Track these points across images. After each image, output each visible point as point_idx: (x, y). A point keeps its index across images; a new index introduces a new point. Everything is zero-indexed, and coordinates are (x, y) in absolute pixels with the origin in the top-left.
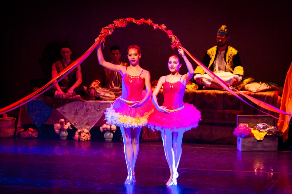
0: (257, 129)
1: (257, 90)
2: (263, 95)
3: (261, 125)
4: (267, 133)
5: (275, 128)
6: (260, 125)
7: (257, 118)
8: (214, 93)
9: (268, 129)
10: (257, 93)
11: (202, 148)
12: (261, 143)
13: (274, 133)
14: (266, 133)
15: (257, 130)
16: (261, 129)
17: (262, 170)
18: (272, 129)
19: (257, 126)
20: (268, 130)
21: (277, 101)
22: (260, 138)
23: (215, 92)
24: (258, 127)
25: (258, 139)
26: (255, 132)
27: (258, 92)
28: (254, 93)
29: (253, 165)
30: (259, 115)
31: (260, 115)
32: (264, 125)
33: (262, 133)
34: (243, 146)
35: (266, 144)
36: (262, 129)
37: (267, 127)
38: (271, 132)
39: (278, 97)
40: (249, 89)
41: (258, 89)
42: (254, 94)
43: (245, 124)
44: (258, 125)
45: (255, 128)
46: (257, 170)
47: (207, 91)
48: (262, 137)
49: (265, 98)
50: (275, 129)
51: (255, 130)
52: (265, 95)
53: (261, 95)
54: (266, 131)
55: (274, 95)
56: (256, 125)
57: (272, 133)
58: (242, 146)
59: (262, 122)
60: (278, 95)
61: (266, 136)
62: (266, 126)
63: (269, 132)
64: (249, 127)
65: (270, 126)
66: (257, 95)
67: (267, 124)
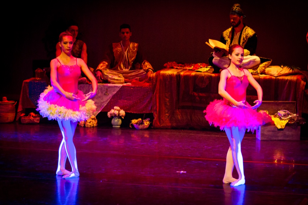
0: (277, 116)
1: (279, 74)
2: (285, 79)
3: (283, 112)
4: (289, 121)
5: (298, 115)
6: (282, 112)
7: (278, 104)
9: (290, 116)
10: (278, 77)
11: (218, 136)
12: (282, 131)
13: (297, 121)
14: (287, 121)
15: (278, 117)
17: (283, 161)
18: (295, 117)
20: (290, 118)
21: (300, 86)
22: (281, 126)
24: (279, 114)
25: (279, 127)
26: (275, 120)
27: (280, 76)
28: (275, 77)
29: (274, 156)
30: (280, 101)
31: (281, 101)
33: (283, 121)
34: (263, 135)
35: (287, 133)
36: (283, 116)
37: (288, 114)
38: (294, 120)
39: (301, 82)
40: (270, 73)
41: (279, 73)
42: (276, 79)
43: (265, 111)
44: (279, 112)
45: (276, 115)
46: (277, 161)
48: (283, 126)
49: (287, 83)
50: (297, 116)
51: (276, 117)
52: (287, 79)
53: (283, 79)
54: (287, 119)
55: (297, 79)
56: (277, 112)
57: (295, 121)
58: (261, 134)
59: (283, 109)
60: (301, 80)
61: (287, 125)
62: (288, 113)
63: (291, 120)
64: (269, 114)
65: (292, 113)
66: (278, 80)
67: (289, 111)
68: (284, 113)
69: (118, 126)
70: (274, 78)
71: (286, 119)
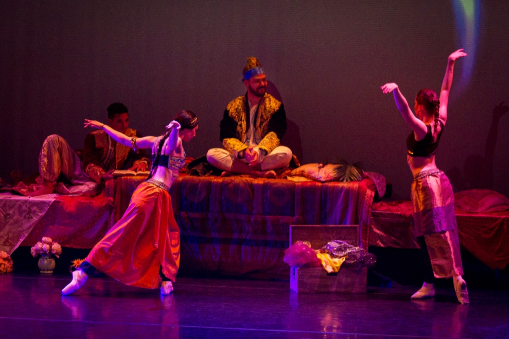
0: (327, 251)
1: (328, 177)
2: (339, 187)
3: (336, 243)
4: (346, 259)
5: (361, 249)
6: (334, 244)
7: (328, 230)
8: (245, 183)
9: (348, 251)
10: (327, 184)
11: (224, 286)
12: (334, 277)
13: (360, 258)
14: (342, 260)
15: (327, 253)
16: (334, 251)
17: (338, 329)
18: (357, 252)
19: (328, 245)
20: (349, 253)
21: (365, 198)
22: (333, 269)
23: (247, 180)
24: (330, 247)
25: (329, 269)
26: (324, 258)
27: (331, 181)
28: (322, 182)
29: (320, 320)
30: (330, 225)
31: (333, 225)
32: (340, 243)
33: (336, 260)
34: (301, 284)
35: (344, 280)
36: (337, 250)
37: (345, 248)
38: (354, 256)
39: (366, 192)
40: (313, 175)
41: (328, 175)
42: (322, 186)
43: (305, 243)
44: (329, 243)
45: (324, 250)
46: (327, 329)
47: (233, 178)
48: (337, 267)
49: (343, 193)
50: (361, 251)
51: (325, 253)
52: (343, 186)
53: (334, 186)
54: (344, 256)
55: (359, 186)
56: (326, 244)
57: (356, 259)
58: (298, 283)
59: (336, 240)
60: (366, 187)
61: (344, 265)
62: (345, 245)
63: (350, 256)
64: (311, 248)
65: (352, 246)
66: (327, 187)
67: (347, 242)
68: (338, 245)
69: (50, 272)
70: (320, 184)
71: (342, 255)
